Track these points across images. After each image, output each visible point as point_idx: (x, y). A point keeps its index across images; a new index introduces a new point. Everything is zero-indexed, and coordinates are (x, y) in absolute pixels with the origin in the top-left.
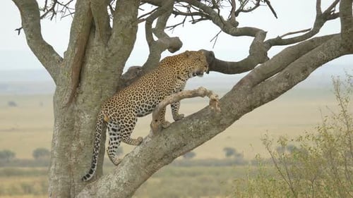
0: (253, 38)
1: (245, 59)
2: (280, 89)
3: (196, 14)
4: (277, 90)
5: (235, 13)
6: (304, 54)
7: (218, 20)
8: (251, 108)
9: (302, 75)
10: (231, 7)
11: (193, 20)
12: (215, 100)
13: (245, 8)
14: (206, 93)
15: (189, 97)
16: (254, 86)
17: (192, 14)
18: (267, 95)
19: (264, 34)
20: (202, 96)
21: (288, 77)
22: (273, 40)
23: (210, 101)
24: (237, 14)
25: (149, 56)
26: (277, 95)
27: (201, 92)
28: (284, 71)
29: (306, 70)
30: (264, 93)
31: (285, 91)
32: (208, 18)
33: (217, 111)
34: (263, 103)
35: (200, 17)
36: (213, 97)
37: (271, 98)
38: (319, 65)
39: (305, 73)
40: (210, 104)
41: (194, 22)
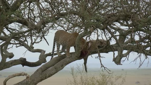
0: (40, 53)
1: (38, 61)
2: (53, 73)
3: (18, 44)
4: (51, 74)
5: (32, 44)
6: (62, 60)
7: (26, 46)
8: (41, 80)
9: (61, 68)
10: (31, 41)
11: (17, 46)
12: (28, 77)
13: (36, 42)
14: (25, 74)
15: (18, 76)
16: (43, 71)
17: (16, 44)
18: (48, 75)
19: (45, 52)
20: (23, 75)
21: (56, 68)
22: (48, 54)
23: (27, 78)
24: (33, 44)
25: (2, 60)
26: (52, 75)
27: (23, 74)
28: (54, 66)
29: (63, 66)
30: (46, 74)
31: (54, 74)
32: (23, 45)
33: (29, 81)
34: (46, 78)
35: (19, 45)
36: (27, 76)
37: (49, 76)
38: (68, 64)
39: (62, 67)
40: (26, 79)
41: (17, 47)
